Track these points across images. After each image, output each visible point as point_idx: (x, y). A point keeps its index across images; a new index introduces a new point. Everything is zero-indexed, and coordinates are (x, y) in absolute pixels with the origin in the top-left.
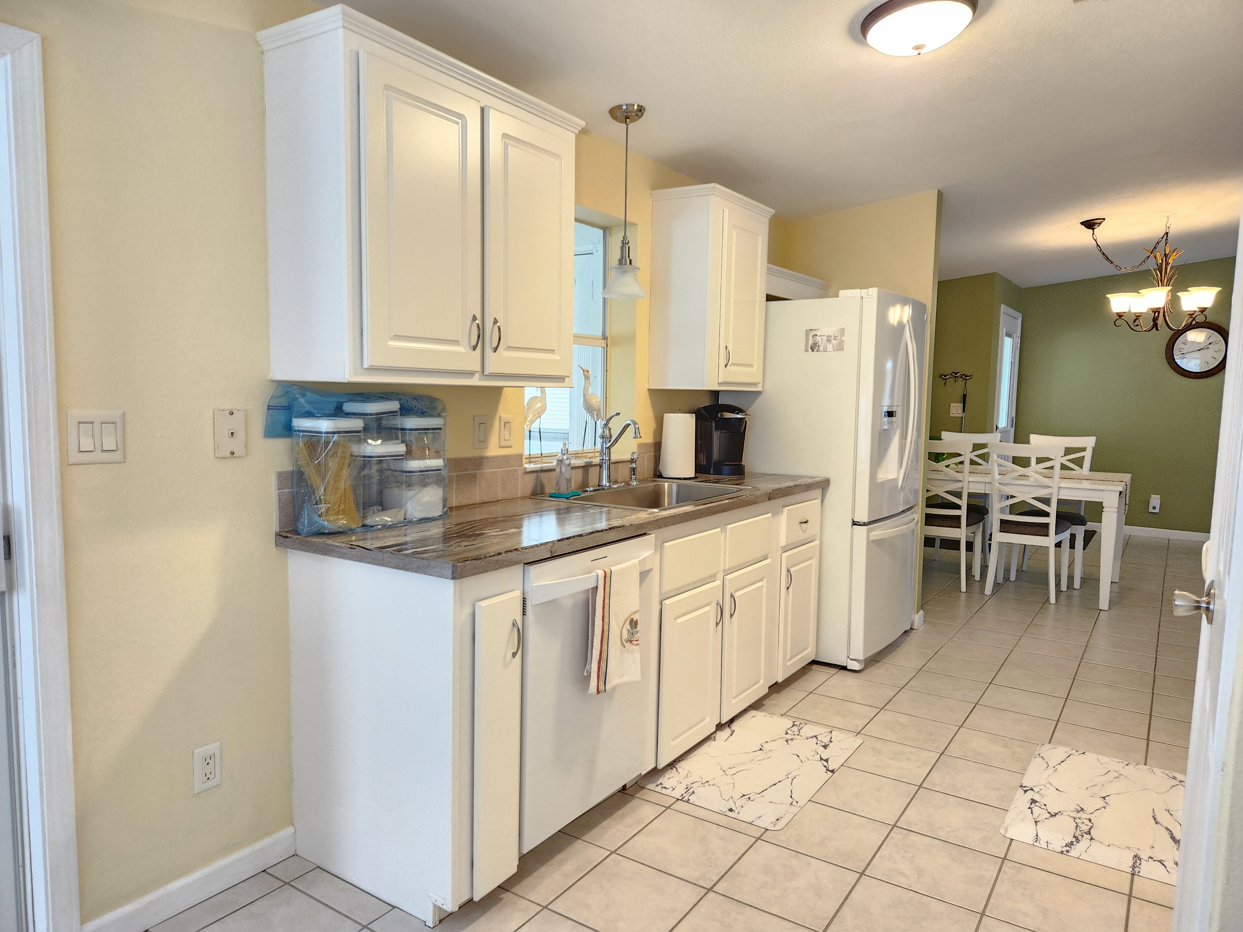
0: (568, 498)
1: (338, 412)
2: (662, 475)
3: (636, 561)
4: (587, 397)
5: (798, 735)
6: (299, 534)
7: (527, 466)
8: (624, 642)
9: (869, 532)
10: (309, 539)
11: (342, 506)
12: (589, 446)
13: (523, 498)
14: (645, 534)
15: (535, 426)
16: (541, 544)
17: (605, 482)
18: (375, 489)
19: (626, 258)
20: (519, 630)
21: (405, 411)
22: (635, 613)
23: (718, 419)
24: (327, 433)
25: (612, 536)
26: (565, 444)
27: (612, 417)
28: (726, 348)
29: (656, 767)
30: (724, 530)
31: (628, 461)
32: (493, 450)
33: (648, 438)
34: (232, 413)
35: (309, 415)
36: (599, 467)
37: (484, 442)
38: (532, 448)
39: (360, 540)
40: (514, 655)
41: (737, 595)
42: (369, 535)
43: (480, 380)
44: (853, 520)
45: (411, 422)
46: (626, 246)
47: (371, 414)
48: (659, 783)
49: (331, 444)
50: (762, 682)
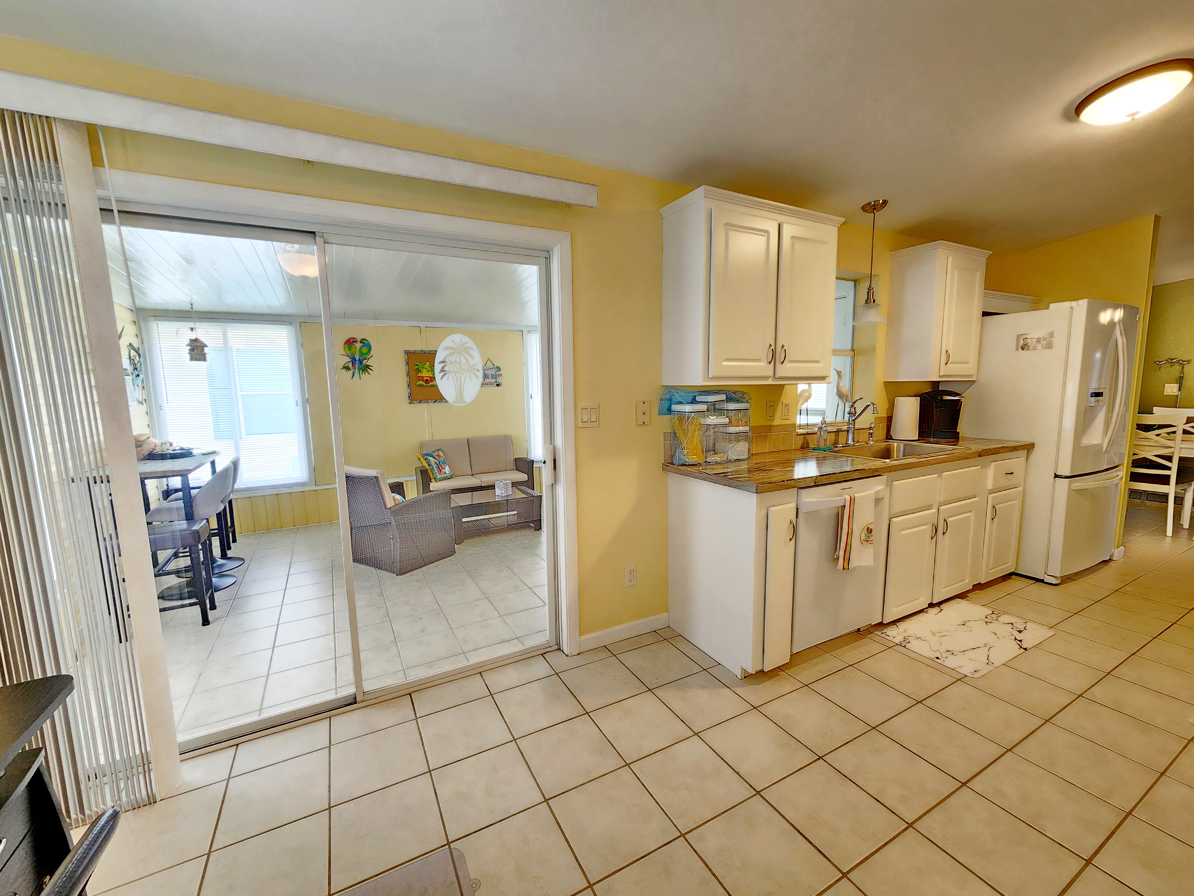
0: (825, 451)
1: (694, 401)
2: (892, 438)
3: (872, 492)
4: (839, 388)
5: (996, 620)
6: (674, 465)
7: (798, 431)
8: (863, 541)
9: (1070, 484)
10: (678, 467)
11: (695, 451)
12: (839, 418)
13: (795, 450)
14: (880, 475)
15: (804, 407)
16: (809, 477)
17: (850, 442)
18: (711, 443)
19: (870, 299)
20: (794, 526)
21: (729, 400)
22: (871, 524)
23: (938, 400)
24: (689, 412)
25: (856, 475)
26: (824, 418)
27: (858, 400)
28: (947, 351)
29: (882, 622)
30: (940, 476)
31: (868, 429)
32: (778, 421)
33: (883, 414)
34: (644, 403)
35: (680, 403)
36: (846, 432)
37: (772, 417)
38: (801, 420)
39: (703, 469)
40: (791, 540)
41: (949, 520)
42: (708, 467)
43: (773, 381)
44: (1055, 474)
45: (732, 406)
46: (871, 291)
47: (711, 402)
48: (883, 632)
49: (691, 418)
50: (967, 581)
